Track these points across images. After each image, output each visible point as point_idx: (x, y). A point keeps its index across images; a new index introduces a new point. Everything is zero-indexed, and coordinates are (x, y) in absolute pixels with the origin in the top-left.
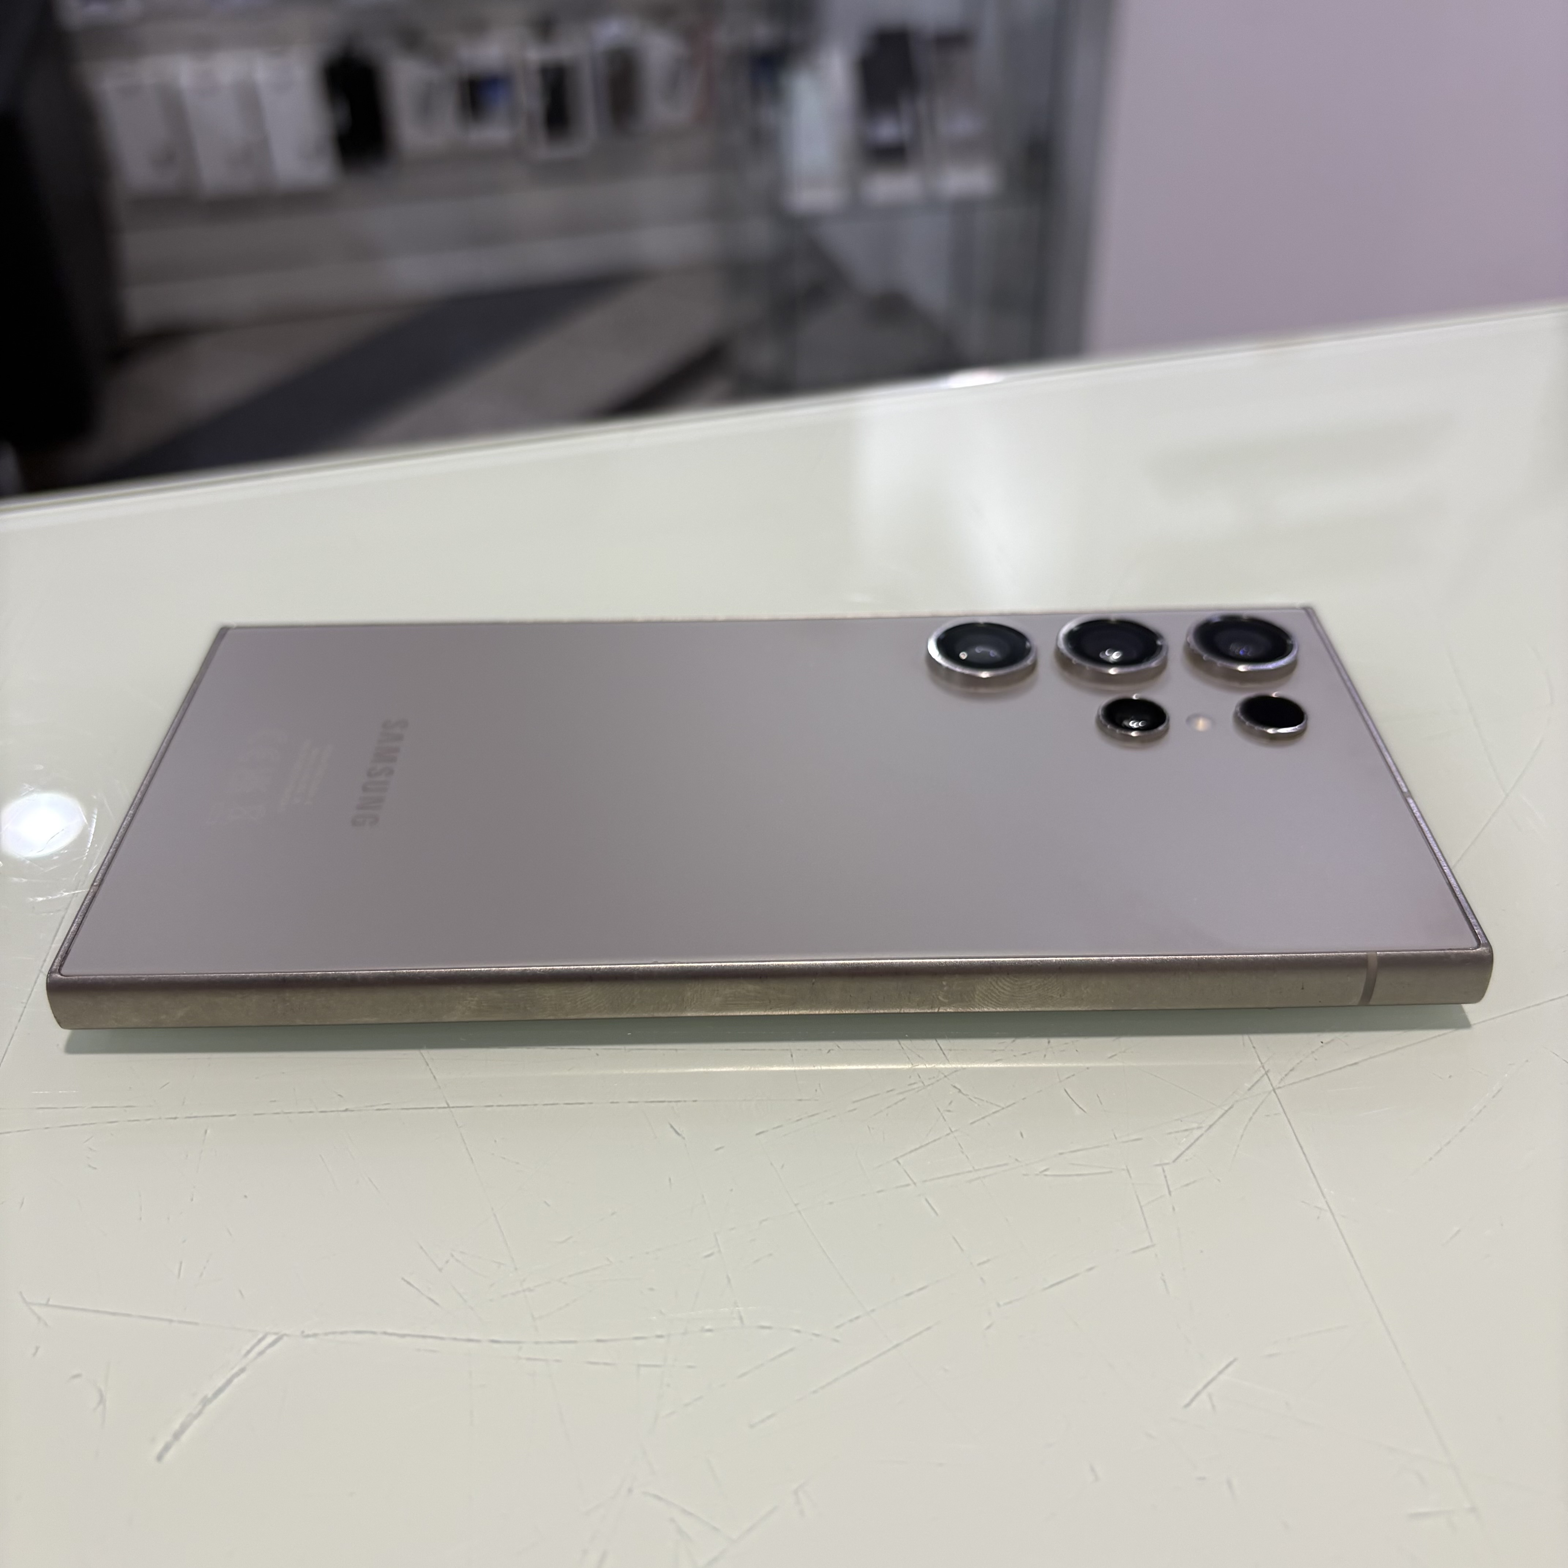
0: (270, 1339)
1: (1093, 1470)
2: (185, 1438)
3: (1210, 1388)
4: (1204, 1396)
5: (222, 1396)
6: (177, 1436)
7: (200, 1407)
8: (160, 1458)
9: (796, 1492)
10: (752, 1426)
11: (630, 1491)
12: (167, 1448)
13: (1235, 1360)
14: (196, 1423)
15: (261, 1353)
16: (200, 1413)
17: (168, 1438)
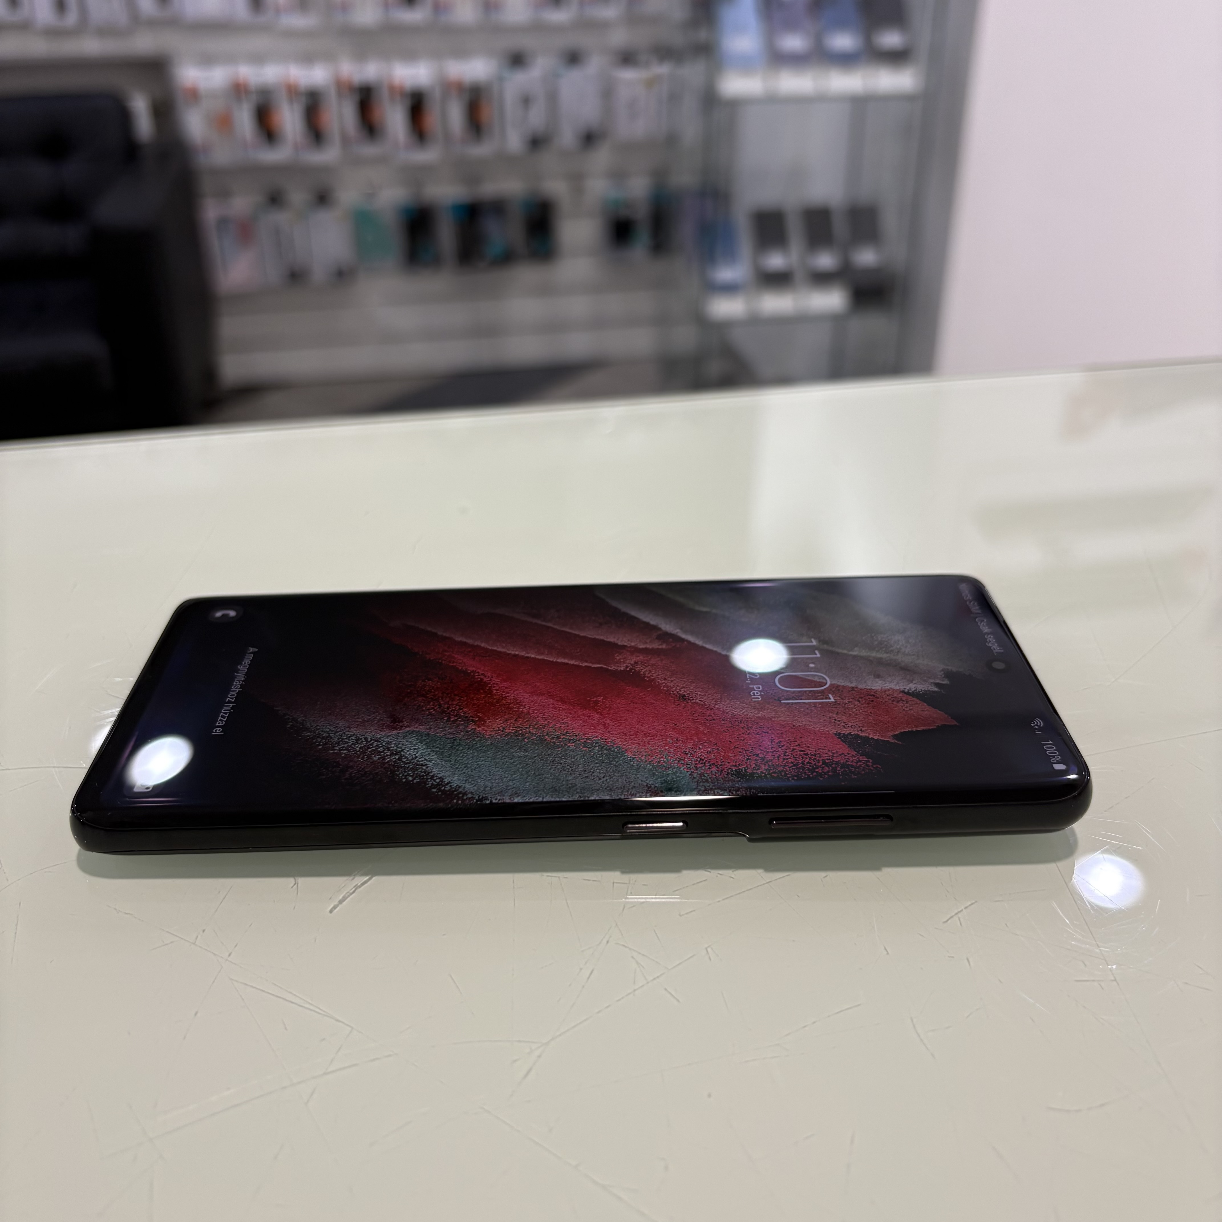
1: (885, 949)
2: (344, 903)
3: (960, 915)
4: (956, 918)
5: (366, 885)
6: (341, 902)
7: (354, 889)
8: (331, 912)
9: (706, 949)
10: (681, 916)
11: (608, 942)
12: (335, 907)
13: (976, 902)
14: (351, 897)
16: (354, 892)
17: (336, 903)
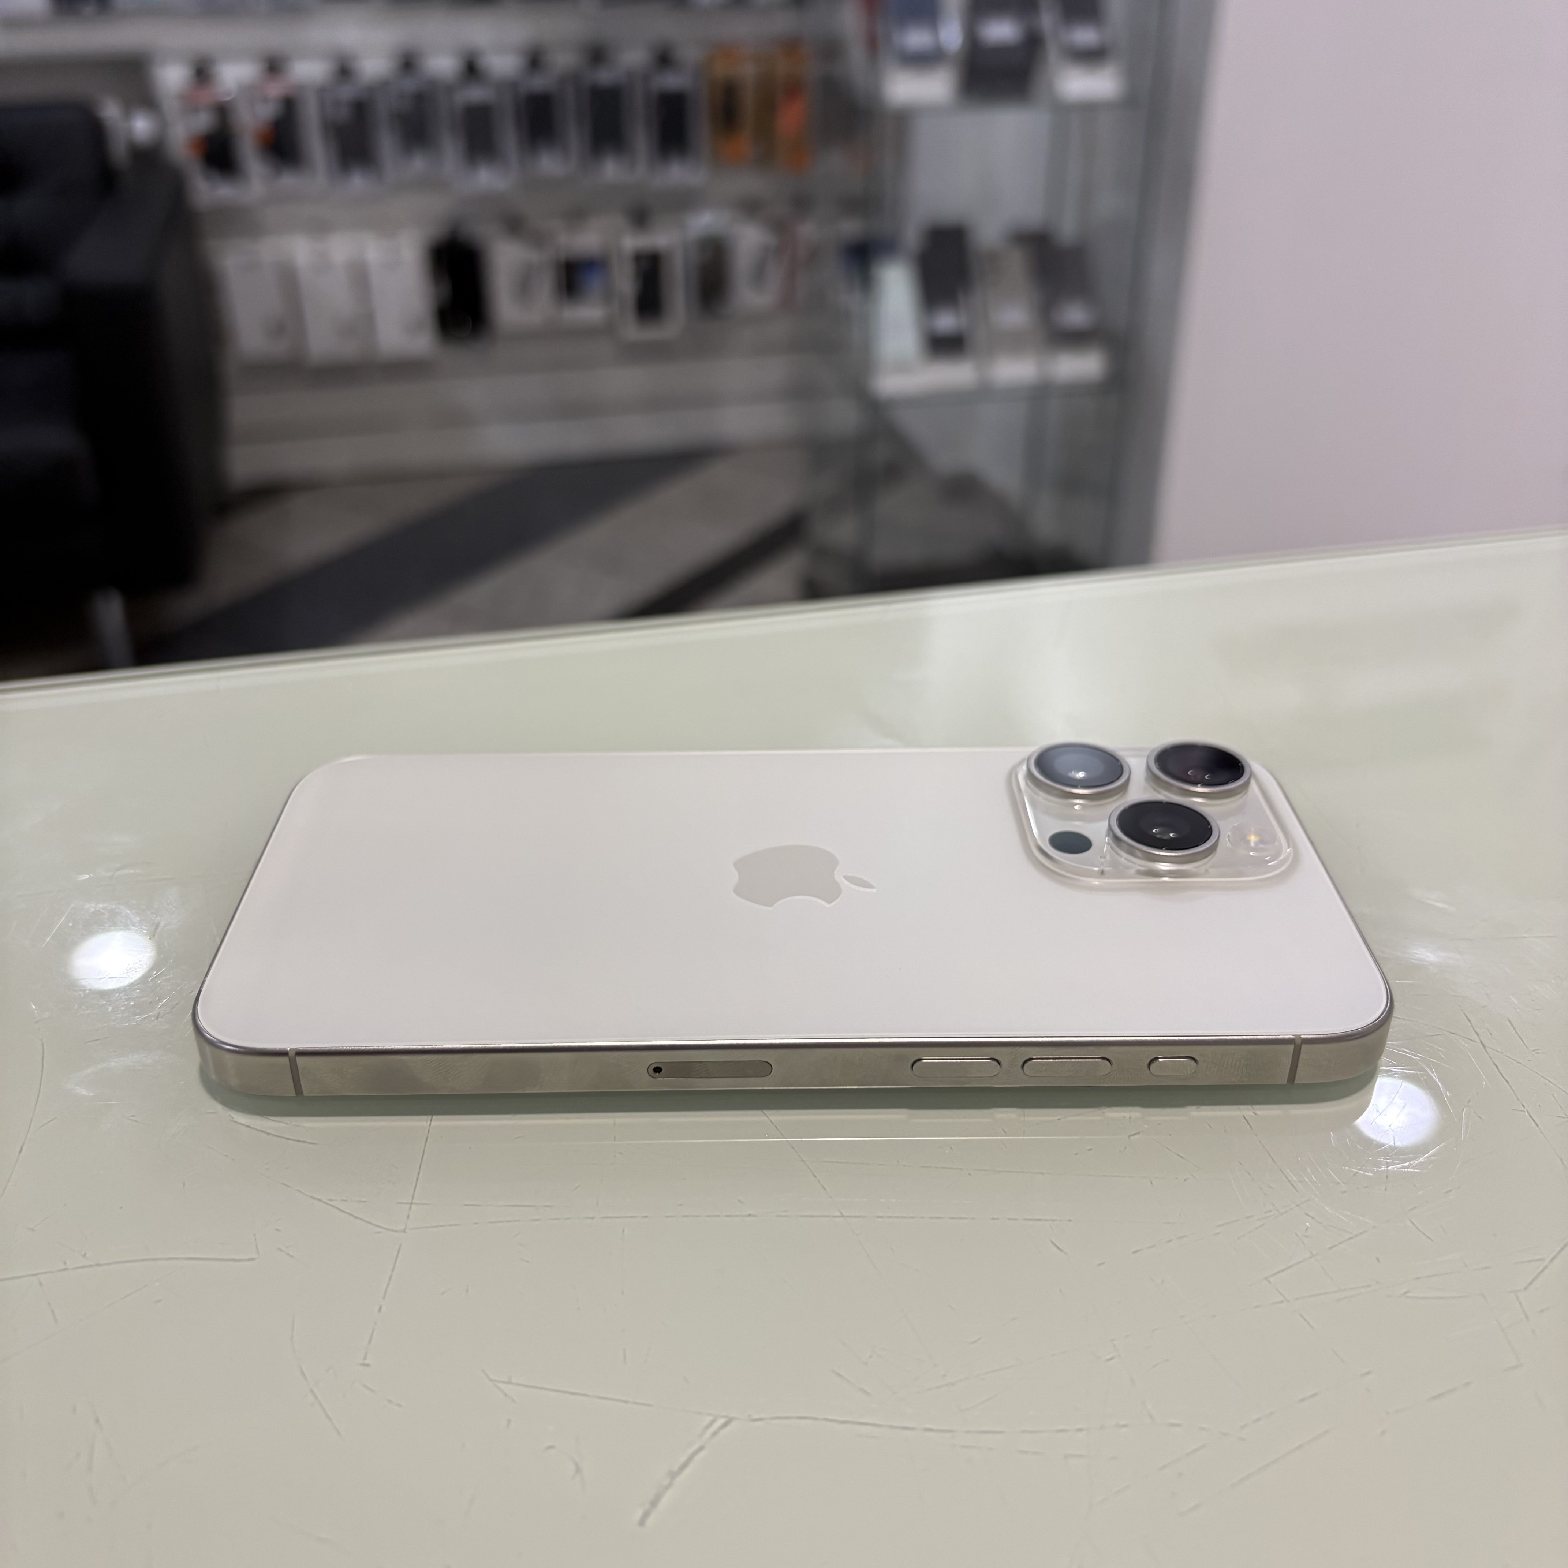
0: (721, 1421)
2: (660, 1506)
5: (688, 1471)
6: (653, 1504)
7: (669, 1479)
8: (642, 1522)
12: (646, 1514)
14: (667, 1494)
15: (715, 1434)
16: (670, 1485)
17: (646, 1506)
